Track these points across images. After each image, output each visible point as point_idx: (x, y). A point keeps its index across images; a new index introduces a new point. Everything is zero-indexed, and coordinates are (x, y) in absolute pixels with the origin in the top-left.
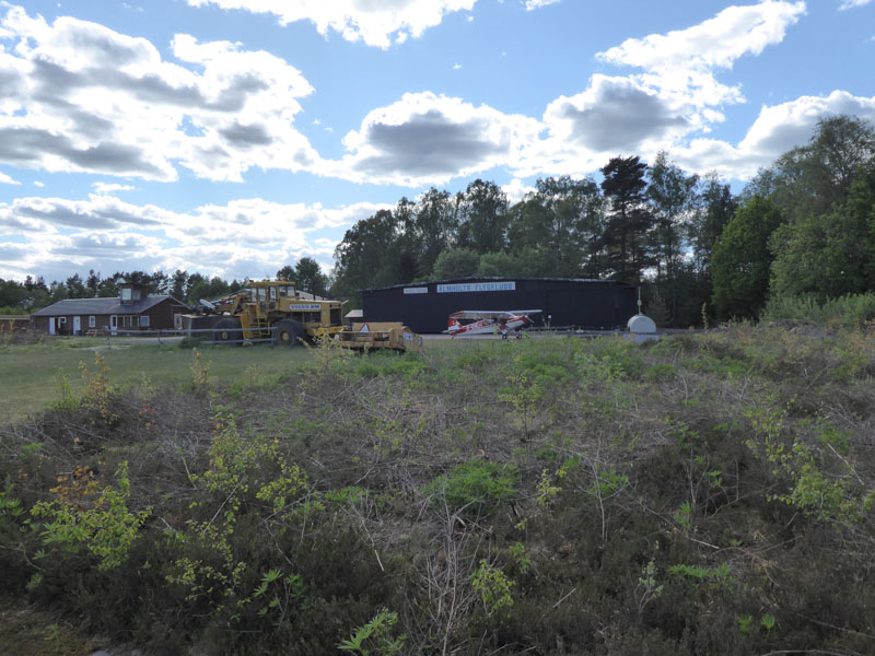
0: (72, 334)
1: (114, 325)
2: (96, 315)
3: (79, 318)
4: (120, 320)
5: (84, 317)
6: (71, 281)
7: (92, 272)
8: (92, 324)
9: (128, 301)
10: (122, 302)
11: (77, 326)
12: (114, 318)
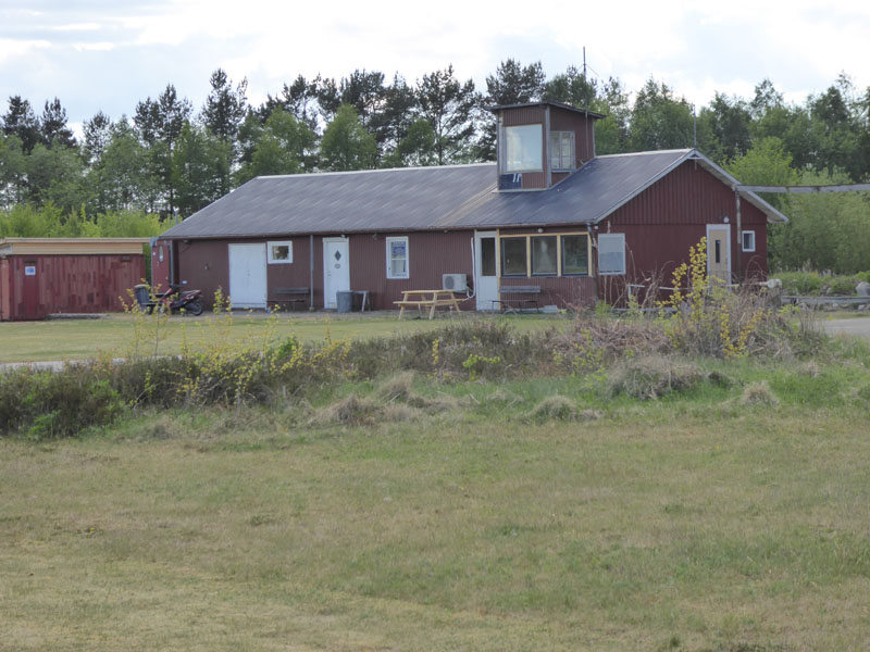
0: (319, 306)
1: (488, 269)
2: (412, 233)
3: (342, 246)
4: (514, 252)
5: (366, 242)
6: (148, 114)
7: (219, 79)
8: (397, 265)
9: (529, 177)
10: (506, 180)
11: (337, 278)
12: (488, 245)
